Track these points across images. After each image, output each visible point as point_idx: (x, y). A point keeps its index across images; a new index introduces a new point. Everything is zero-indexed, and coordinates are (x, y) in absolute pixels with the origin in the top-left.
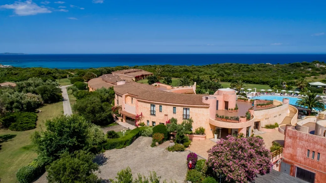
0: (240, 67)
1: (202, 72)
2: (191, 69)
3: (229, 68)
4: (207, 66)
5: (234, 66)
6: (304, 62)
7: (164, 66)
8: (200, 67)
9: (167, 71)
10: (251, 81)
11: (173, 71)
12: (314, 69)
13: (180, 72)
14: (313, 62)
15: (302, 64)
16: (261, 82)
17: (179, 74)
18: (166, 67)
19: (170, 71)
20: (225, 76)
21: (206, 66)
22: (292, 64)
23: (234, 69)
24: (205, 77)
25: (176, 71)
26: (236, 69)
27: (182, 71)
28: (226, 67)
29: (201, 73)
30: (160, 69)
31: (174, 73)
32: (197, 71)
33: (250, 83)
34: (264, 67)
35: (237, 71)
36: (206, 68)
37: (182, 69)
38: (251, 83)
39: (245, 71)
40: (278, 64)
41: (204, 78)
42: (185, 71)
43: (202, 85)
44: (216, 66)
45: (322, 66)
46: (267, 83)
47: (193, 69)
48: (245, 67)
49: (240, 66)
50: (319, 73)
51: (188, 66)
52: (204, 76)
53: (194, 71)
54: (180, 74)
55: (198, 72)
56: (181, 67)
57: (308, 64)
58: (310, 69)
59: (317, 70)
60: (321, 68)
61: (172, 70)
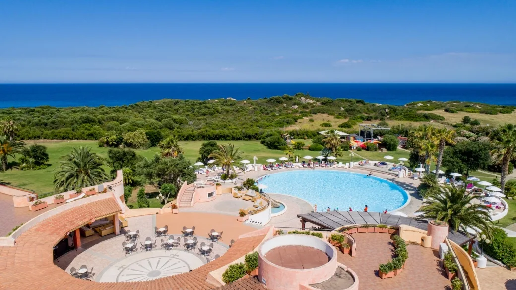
0: (192, 106)
1: (123, 121)
2: (99, 116)
3: (175, 110)
4: (132, 106)
5: (183, 105)
6: (285, 95)
7: (33, 111)
8: (118, 111)
9: (37, 125)
10: (228, 136)
11: (53, 123)
12: (301, 106)
13: (72, 124)
14: (297, 95)
15: (283, 98)
16: (246, 137)
17: (69, 129)
18: (38, 112)
19: (46, 125)
20: (176, 129)
21: (130, 107)
22: (271, 100)
23: (184, 112)
24: (135, 135)
25: (61, 122)
26: (188, 111)
27: (76, 122)
28: (169, 108)
29: (123, 125)
30: (12, 122)
31: (56, 128)
32: (113, 119)
33: (226, 140)
34: (231, 105)
35: (190, 113)
36: (131, 111)
37: (77, 116)
38: (228, 138)
39: (205, 114)
40: (248, 99)
41: (133, 139)
42: (86, 123)
43: (140, 169)
44: (149, 106)
45: (309, 101)
46: (255, 138)
47: (103, 116)
48: (202, 106)
49: (193, 104)
50: (310, 112)
51: (91, 108)
52: (134, 133)
53: (105, 119)
54: (73, 130)
55: (115, 122)
56: (75, 112)
57: (291, 99)
58: (296, 106)
59: (305, 107)
60: (309, 104)
61: (50, 121)
